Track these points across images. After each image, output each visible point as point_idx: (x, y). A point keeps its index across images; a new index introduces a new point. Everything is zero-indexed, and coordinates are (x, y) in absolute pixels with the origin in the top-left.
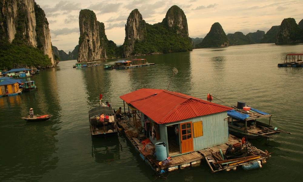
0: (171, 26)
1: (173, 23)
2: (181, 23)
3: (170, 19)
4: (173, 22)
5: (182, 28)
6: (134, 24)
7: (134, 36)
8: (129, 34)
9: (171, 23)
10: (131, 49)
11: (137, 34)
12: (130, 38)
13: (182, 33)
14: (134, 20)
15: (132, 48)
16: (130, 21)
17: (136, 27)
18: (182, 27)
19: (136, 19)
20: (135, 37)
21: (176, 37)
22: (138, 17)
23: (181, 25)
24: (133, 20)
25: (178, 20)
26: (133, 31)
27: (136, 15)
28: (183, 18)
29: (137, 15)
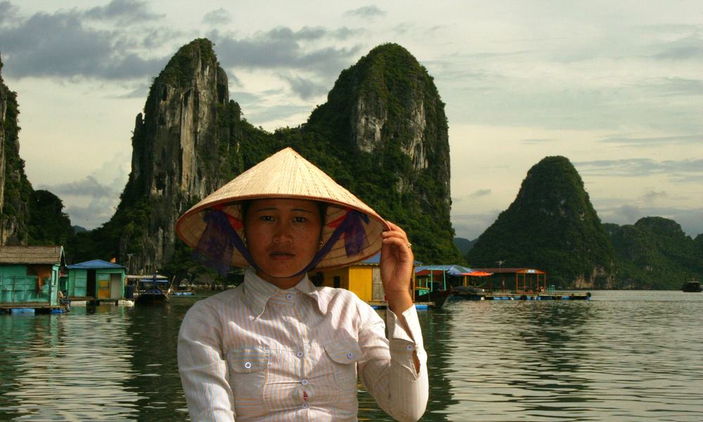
0: (369, 150)
1: (378, 135)
2: (418, 139)
3: (366, 113)
4: (378, 128)
5: (423, 164)
6: (188, 116)
7: (180, 182)
8: (159, 165)
9: (371, 135)
10: (160, 250)
11: (199, 173)
12: (159, 188)
13: (421, 192)
14: (191, 99)
15: (164, 246)
16: (169, 97)
17: (195, 133)
18: (422, 160)
19: (197, 94)
20: (184, 187)
21: (391, 207)
22: (211, 83)
23: (418, 147)
24: (187, 95)
25: (406, 123)
26: (181, 152)
27: (203, 69)
28: (428, 116)
29: (207, 73)
